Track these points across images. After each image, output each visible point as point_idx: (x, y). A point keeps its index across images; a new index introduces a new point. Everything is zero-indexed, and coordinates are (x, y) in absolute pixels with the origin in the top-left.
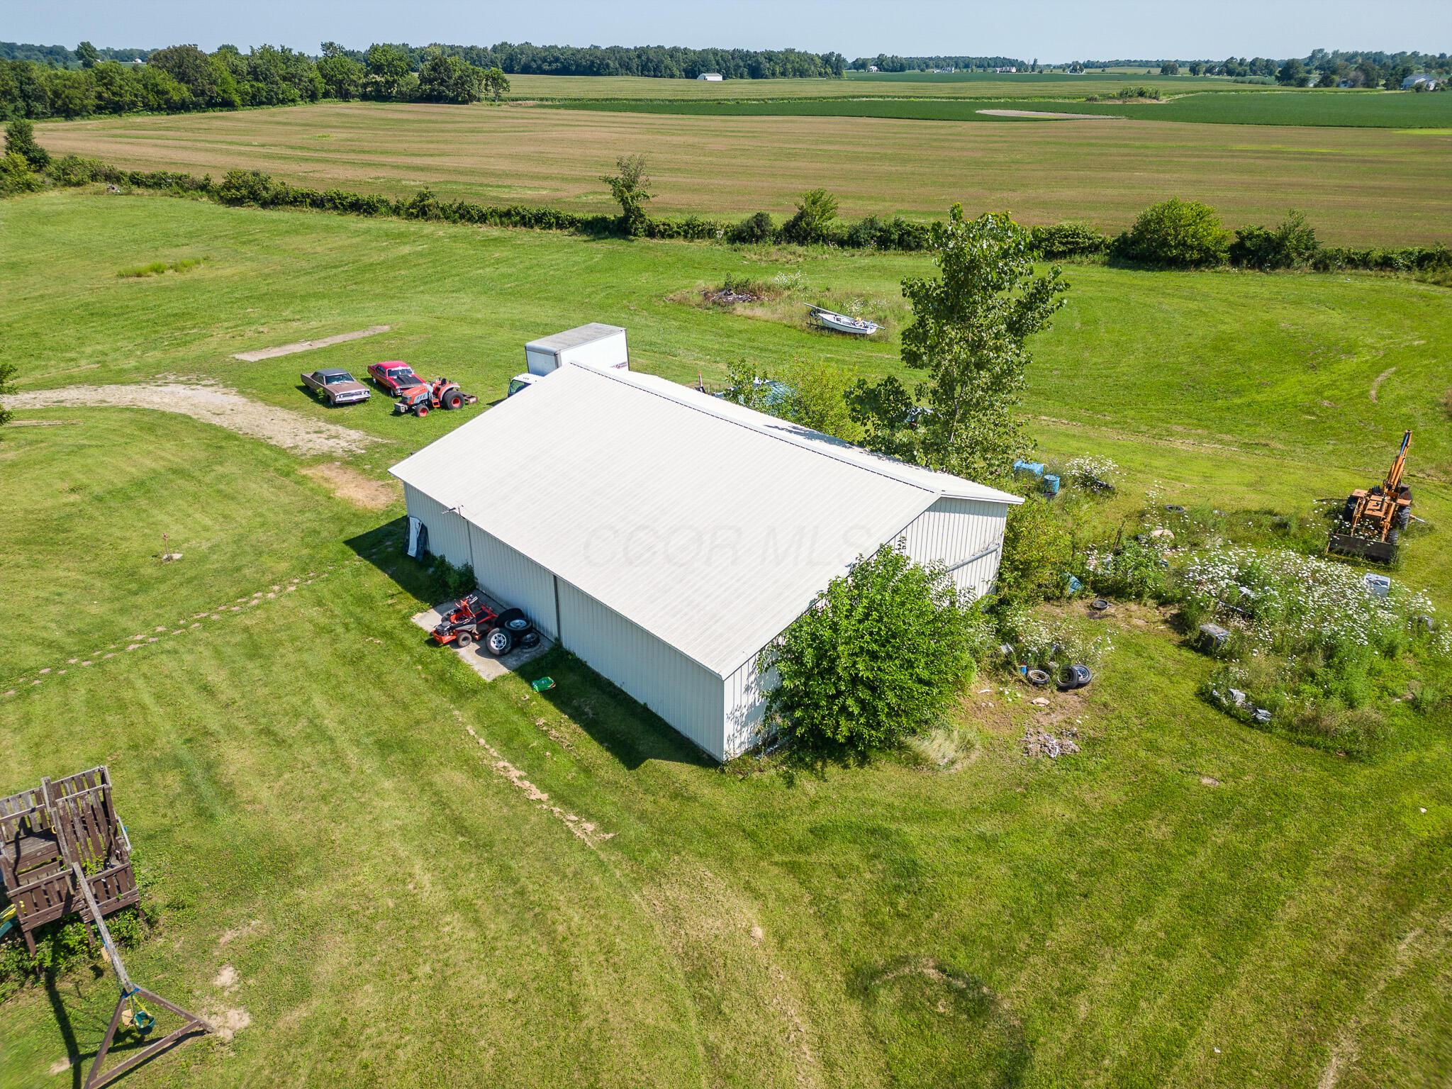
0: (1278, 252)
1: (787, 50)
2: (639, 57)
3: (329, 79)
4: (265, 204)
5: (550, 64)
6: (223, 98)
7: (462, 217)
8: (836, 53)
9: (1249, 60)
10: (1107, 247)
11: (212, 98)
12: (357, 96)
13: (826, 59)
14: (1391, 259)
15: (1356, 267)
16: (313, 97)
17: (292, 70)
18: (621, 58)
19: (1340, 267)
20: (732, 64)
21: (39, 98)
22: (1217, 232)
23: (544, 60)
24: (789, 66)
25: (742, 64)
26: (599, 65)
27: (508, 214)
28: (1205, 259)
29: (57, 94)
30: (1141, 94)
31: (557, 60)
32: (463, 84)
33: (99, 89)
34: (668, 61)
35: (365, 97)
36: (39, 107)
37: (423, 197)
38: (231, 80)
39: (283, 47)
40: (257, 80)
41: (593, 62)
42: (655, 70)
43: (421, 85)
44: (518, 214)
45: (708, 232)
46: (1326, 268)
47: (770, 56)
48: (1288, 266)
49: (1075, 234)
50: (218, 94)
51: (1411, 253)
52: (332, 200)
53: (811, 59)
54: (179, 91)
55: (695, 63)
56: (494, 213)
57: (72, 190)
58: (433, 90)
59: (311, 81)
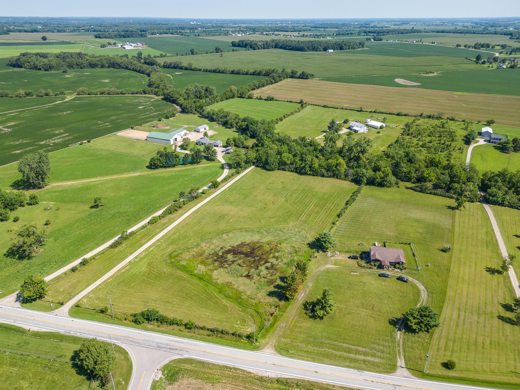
2: (312, 46)
16: (284, 79)
20: (335, 46)
23: (287, 46)
25: (338, 46)
30: (431, 72)
34: (319, 47)
41: (301, 48)
42: (316, 49)
45: (368, 112)
55: (326, 47)
58: (301, 77)
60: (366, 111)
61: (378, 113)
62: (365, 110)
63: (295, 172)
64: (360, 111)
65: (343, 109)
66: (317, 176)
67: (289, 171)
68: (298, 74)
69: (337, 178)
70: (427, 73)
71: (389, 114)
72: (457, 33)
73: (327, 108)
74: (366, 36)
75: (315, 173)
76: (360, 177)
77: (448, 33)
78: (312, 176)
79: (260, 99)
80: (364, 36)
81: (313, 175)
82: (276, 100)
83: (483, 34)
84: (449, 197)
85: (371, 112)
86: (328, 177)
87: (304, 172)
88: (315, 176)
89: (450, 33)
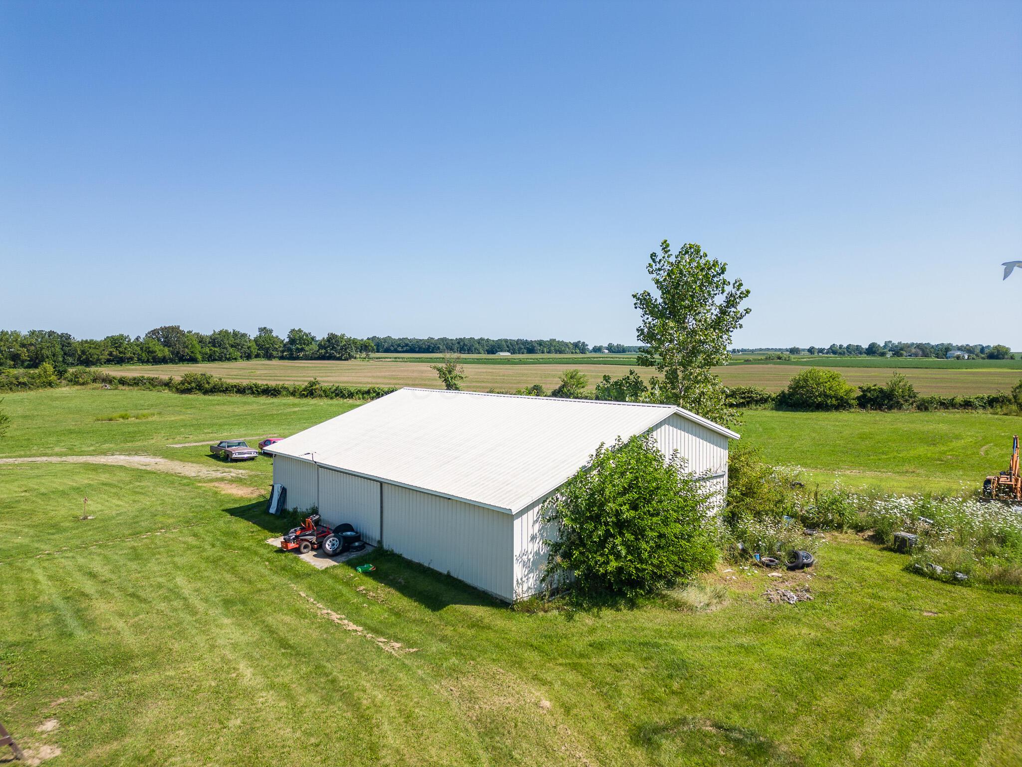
0: (891, 400)
1: (551, 340)
2: (459, 343)
3: (260, 347)
4: (206, 392)
5: (402, 347)
6: (190, 356)
7: (337, 395)
8: (582, 341)
9: (845, 345)
10: (773, 400)
11: (183, 356)
12: (277, 357)
13: (576, 345)
14: (970, 402)
15: (947, 408)
16: (248, 357)
17: (238, 341)
18: (447, 343)
19: (936, 408)
20: (517, 347)
21: (72, 355)
22: (846, 387)
23: (399, 345)
24: (552, 348)
25: (523, 347)
26: (434, 348)
27: (368, 392)
28: (842, 404)
29: (83, 352)
30: (779, 358)
31: (407, 345)
32: (346, 349)
33: (111, 350)
34: (477, 346)
35: (282, 358)
36: (70, 360)
37: (312, 384)
38: (198, 347)
39: (234, 330)
40: (214, 346)
41: (429, 346)
42: (468, 350)
43: (319, 350)
44: (374, 392)
46: (926, 409)
47: (540, 343)
48: (900, 409)
49: (750, 392)
50: (188, 354)
51: (983, 398)
52: (251, 388)
53: (566, 345)
54: (162, 351)
55: (493, 346)
56: (359, 391)
57: (79, 387)
58: (327, 352)
59: (249, 348)
68: (314, 344)
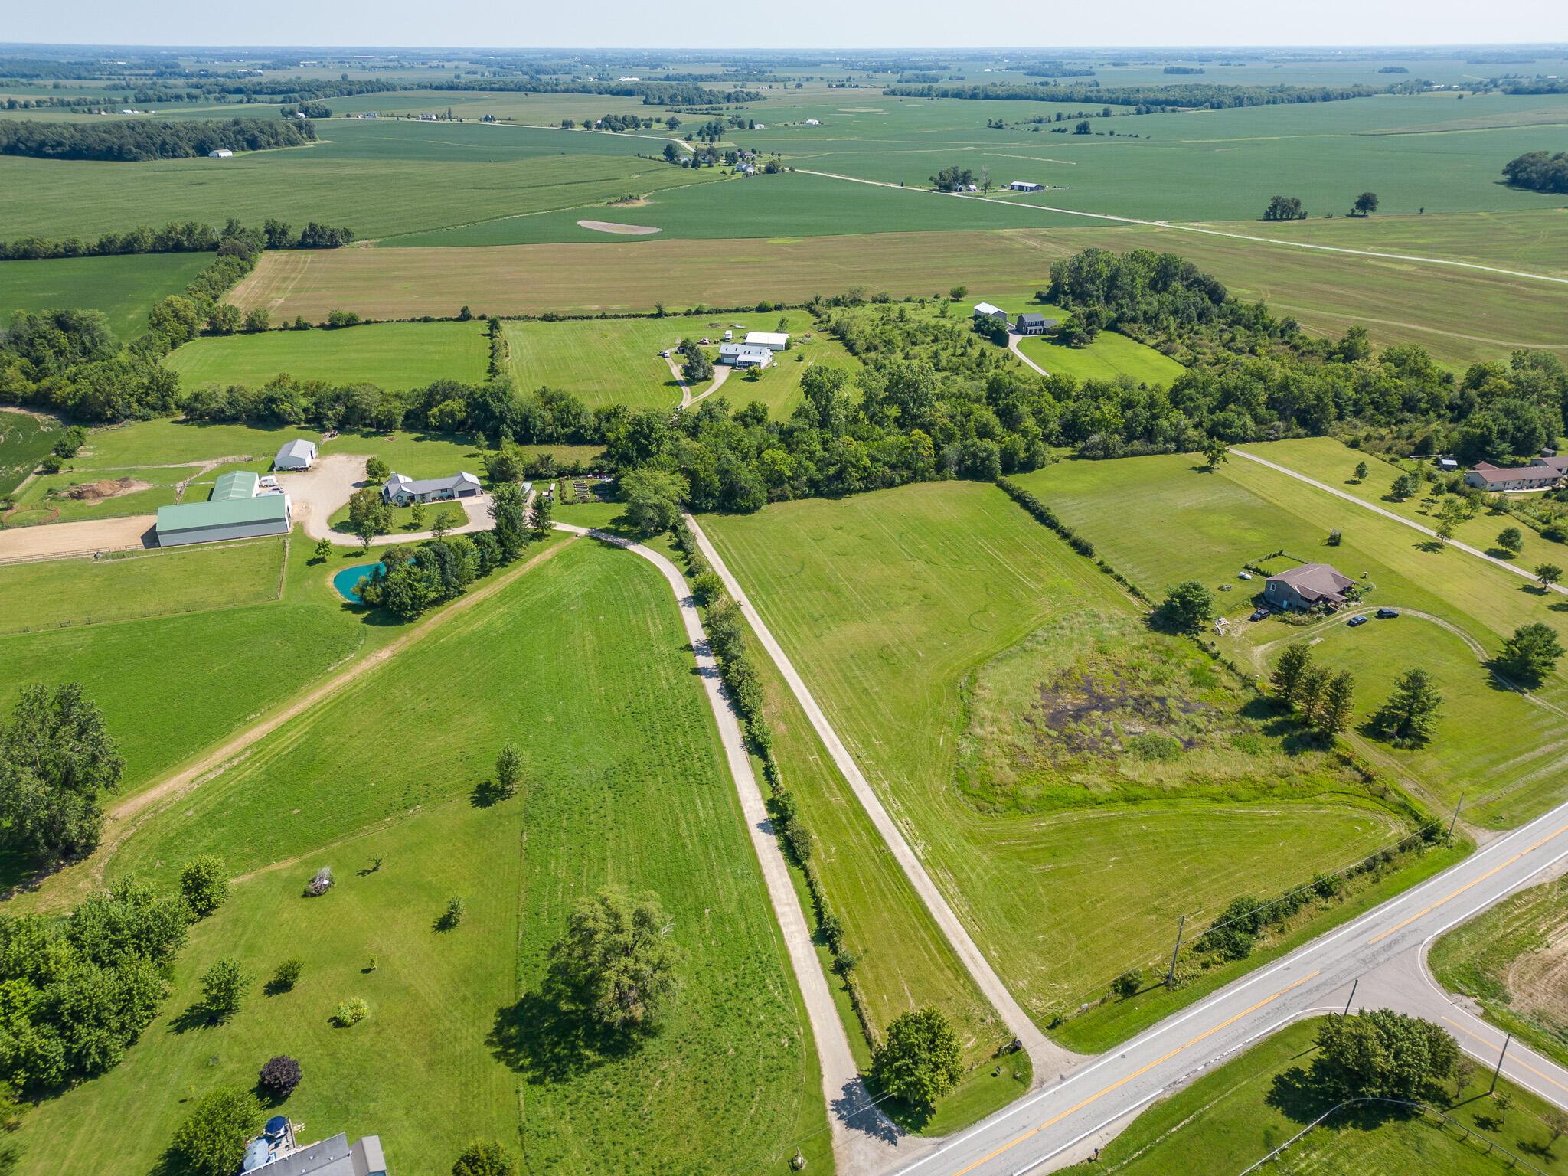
4: (561, 320)
7: (616, 317)
42: (171, 151)
43: (297, 240)
45: (680, 314)
55: (197, 139)
60: (675, 314)
61: (710, 312)
62: (671, 312)
63: (815, 496)
64: (660, 314)
65: (606, 317)
66: (876, 488)
67: (796, 497)
68: (295, 234)
69: (924, 479)
70: (624, 200)
71: (737, 310)
72: (492, 89)
73: (558, 322)
74: (249, 102)
75: (870, 483)
76: (983, 460)
77: (466, 89)
78: (864, 491)
79: (301, 327)
80: (241, 102)
81: (867, 490)
82: (368, 322)
83: (557, 91)
84: (1161, 453)
85: (688, 314)
86: (904, 483)
87: (843, 489)
88: (871, 489)
89: (473, 89)
